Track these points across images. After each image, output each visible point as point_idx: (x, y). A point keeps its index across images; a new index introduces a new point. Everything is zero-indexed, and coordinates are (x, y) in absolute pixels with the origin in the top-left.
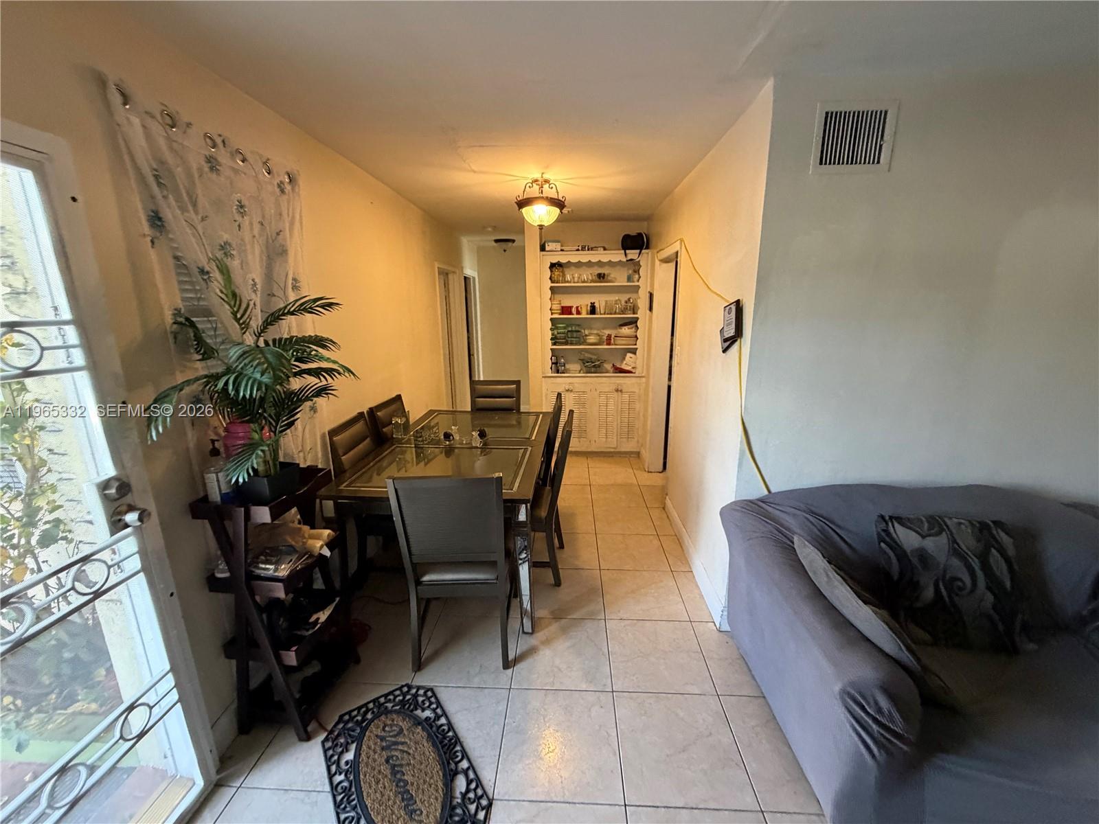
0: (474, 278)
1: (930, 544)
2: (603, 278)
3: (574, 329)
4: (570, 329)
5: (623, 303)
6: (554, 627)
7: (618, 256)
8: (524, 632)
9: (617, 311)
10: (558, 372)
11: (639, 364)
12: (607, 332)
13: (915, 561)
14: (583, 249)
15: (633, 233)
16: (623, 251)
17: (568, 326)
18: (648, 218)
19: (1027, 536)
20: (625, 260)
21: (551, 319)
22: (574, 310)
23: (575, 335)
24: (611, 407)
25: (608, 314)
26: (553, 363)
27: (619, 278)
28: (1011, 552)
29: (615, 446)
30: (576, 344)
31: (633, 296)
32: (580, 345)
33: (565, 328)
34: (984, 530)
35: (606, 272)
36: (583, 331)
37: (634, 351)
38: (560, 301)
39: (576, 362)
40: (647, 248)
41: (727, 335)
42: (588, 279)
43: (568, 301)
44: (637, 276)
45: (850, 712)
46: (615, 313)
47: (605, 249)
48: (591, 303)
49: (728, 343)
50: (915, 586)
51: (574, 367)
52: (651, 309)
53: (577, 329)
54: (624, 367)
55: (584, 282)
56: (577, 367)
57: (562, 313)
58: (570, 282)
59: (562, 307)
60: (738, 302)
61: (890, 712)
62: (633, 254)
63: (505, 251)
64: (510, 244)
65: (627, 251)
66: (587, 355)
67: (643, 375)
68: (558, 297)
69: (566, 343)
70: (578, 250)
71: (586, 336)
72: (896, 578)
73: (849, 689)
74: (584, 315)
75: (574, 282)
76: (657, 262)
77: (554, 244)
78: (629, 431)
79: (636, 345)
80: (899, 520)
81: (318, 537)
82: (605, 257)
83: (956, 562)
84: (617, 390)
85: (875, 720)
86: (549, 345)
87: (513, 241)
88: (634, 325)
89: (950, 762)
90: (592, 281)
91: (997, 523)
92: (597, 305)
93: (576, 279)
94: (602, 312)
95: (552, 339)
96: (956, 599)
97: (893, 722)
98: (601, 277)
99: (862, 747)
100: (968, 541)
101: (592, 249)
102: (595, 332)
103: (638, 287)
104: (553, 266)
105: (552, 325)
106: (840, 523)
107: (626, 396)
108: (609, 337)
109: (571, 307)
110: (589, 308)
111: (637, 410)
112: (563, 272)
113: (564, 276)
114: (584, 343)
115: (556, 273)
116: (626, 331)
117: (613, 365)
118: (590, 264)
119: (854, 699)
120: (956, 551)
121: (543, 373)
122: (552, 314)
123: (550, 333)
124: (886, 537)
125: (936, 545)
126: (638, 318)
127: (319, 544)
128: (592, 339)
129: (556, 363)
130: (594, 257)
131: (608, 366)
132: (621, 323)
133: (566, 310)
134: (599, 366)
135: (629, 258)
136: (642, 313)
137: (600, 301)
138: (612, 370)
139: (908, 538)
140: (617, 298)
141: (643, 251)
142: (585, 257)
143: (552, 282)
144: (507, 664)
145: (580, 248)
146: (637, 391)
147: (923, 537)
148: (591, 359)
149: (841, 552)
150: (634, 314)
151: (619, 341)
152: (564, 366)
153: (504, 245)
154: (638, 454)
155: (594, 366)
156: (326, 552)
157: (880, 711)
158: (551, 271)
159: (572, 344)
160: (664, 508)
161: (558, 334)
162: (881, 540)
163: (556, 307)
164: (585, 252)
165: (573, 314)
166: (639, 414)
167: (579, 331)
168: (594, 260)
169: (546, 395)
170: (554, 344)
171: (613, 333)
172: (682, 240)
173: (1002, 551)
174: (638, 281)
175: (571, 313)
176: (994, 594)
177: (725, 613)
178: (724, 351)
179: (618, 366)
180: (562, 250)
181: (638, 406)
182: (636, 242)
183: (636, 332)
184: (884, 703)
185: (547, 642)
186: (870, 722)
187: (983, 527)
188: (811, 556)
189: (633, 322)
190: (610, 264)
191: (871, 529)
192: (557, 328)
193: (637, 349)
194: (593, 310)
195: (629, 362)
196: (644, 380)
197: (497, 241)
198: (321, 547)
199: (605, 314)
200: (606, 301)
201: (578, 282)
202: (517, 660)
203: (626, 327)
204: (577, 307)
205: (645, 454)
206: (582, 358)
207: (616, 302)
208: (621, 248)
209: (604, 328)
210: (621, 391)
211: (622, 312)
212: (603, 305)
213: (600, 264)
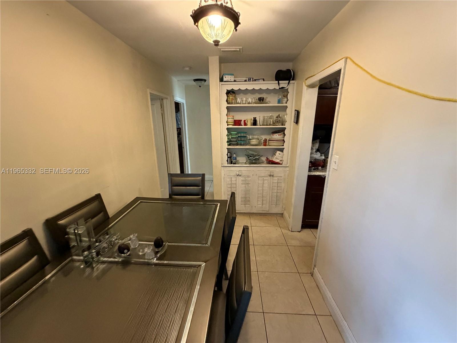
0: (183, 103)
2: (263, 100)
3: (242, 135)
4: (240, 135)
5: (275, 118)
7: (273, 85)
9: (271, 123)
10: (231, 163)
11: (285, 159)
12: (264, 137)
14: (249, 80)
15: (284, 69)
16: (277, 82)
17: (238, 133)
18: (293, 59)
20: (278, 88)
21: (227, 129)
22: (242, 123)
23: (243, 139)
24: (266, 186)
25: (265, 125)
26: (228, 157)
27: (272, 101)
29: (268, 210)
30: (243, 145)
31: (281, 114)
32: (246, 145)
33: (236, 134)
35: (264, 97)
36: (248, 136)
37: (282, 150)
38: (233, 116)
39: (243, 157)
40: (293, 80)
42: (252, 102)
43: (240, 116)
44: (286, 99)
46: (270, 125)
47: (264, 80)
48: (254, 118)
51: (242, 159)
52: (297, 122)
53: (245, 135)
54: (274, 160)
55: (249, 103)
56: (244, 160)
57: (235, 125)
58: (240, 104)
59: (234, 120)
62: (284, 84)
63: (200, 87)
64: (203, 82)
65: (280, 82)
66: (250, 152)
67: (288, 165)
68: (232, 114)
69: (237, 145)
70: (246, 81)
71: (250, 139)
74: (249, 126)
75: (243, 104)
77: (229, 76)
78: (277, 201)
79: (283, 146)
82: (265, 86)
84: (270, 176)
86: (226, 145)
87: (205, 80)
88: (282, 133)
90: (255, 103)
92: (258, 119)
93: (244, 102)
94: (261, 124)
95: (227, 142)
98: (261, 100)
101: (255, 80)
102: (256, 137)
103: (287, 107)
104: (228, 92)
105: (228, 133)
107: (275, 179)
108: (265, 141)
109: (240, 121)
110: (252, 121)
111: (283, 188)
112: (235, 96)
113: (236, 99)
114: (249, 144)
115: (231, 98)
116: (277, 136)
117: (267, 158)
118: (254, 91)
121: (222, 164)
122: (228, 125)
123: (227, 137)
126: (285, 128)
128: (254, 142)
129: (230, 157)
131: (264, 159)
132: (274, 131)
133: (237, 122)
134: (258, 159)
135: (280, 87)
136: (289, 125)
137: (260, 116)
138: (265, 162)
140: (271, 115)
141: (291, 82)
142: (250, 86)
143: (228, 104)
146: (282, 175)
148: (253, 154)
150: (282, 125)
151: (272, 143)
152: (236, 159)
153: (199, 83)
154: (282, 214)
155: (255, 160)
158: (227, 96)
159: (241, 145)
160: (312, 275)
161: (232, 138)
163: (231, 120)
164: (250, 82)
165: (242, 125)
166: (284, 189)
167: (245, 137)
168: (257, 87)
169: (224, 178)
170: (229, 145)
171: (268, 137)
174: (286, 103)
175: (240, 125)
179: (270, 159)
180: (235, 81)
181: (283, 185)
182: (286, 75)
183: (284, 137)
189: (282, 131)
190: (268, 91)
192: (231, 134)
193: (284, 148)
194: (255, 123)
195: (277, 157)
196: (288, 169)
197: (195, 80)
199: (263, 125)
200: (264, 117)
201: (245, 104)
203: (277, 134)
204: (245, 121)
205: (287, 216)
206: (247, 154)
207: (271, 117)
208: (275, 80)
209: (262, 134)
210: (273, 176)
211: (274, 124)
212: (262, 119)
213: (260, 91)
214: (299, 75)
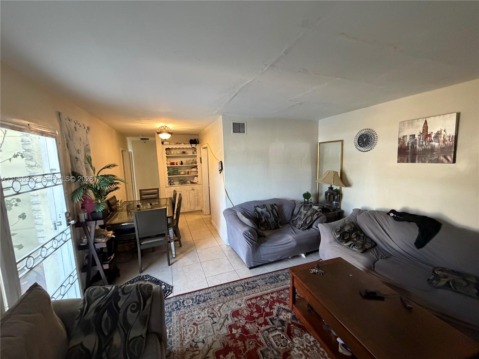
0: (131, 152)
1: (263, 210)
2: (185, 153)
3: (176, 170)
4: (174, 170)
5: (192, 161)
6: (182, 255)
7: (189, 146)
8: (173, 258)
10: (171, 185)
11: (199, 180)
12: (187, 170)
13: (261, 214)
14: (177, 143)
15: (193, 139)
16: (190, 145)
17: (173, 169)
18: (198, 135)
19: (280, 207)
20: (191, 147)
21: (167, 167)
22: (175, 164)
23: (176, 172)
24: (191, 195)
26: (169, 182)
27: (190, 153)
28: (277, 209)
29: (193, 209)
30: (177, 175)
31: (195, 158)
32: (178, 175)
33: (172, 170)
34: (272, 206)
35: (185, 151)
36: (179, 170)
37: (197, 176)
38: (170, 161)
39: (177, 181)
40: (198, 144)
41: (220, 169)
43: (173, 160)
44: (196, 152)
45: (245, 238)
46: (190, 164)
47: (184, 144)
48: (181, 161)
49: (220, 171)
50: (261, 219)
51: (177, 183)
52: (201, 163)
53: (177, 170)
54: (194, 181)
55: (178, 154)
56: (178, 183)
57: (171, 165)
58: (173, 154)
59: (171, 163)
60: (221, 161)
61: (251, 235)
62: (194, 145)
63: (145, 143)
64: (147, 140)
65: (192, 145)
66: (181, 178)
67: (201, 183)
68: (169, 159)
69: (173, 175)
70: (175, 144)
71: (180, 172)
72: (258, 218)
73: (244, 233)
74: (179, 165)
76: (202, 149)
77: (167, 142)
78: (198, 203)
80: (258, 206)
81: (110, 233)
82: (185, 146)
83: (267, 212)
84: (193, 190)
86: (167, 176)
87: (148, 139)
89: (263, 245)
90: (181, 154)
91: (275, 204)
92: (183, 162)
93: (175, 153)
94: (185, 164)
95: (168, 174)
96: (268, 220)
97: (251, 237)
98: (184, 153)
99: (248, 244)
100: (270, 208)
101: (180, 144)
102: (183, 170)
103: (196, 156)
104: (166, 149)
106: (247, 209)
107: (196, 191)
108: (188, 172)
109: (174, 163)
110: (180, 163)
111: (200, 195)
112: (170, 151)
113: (171, 152)
114: (180, 174)
115: (168, 152)
116: (194, 170)
117: (190, 181)
118: (179, 148)
119: (245, 234)
120: (268, 211)
121: (165, 186)
122: (167, 165)
123: (167, 172)
124: (256, 210)
125: (264, 210)
126: (197, 166)
127: (110, 235)
128: (182, 173)
131: (189, 182)
132: (192, 167)
133: (172, 164)
134: (186, 182)
135: (192, 147)
136: (198, 164)
137: (184, 160)
138: (190, 183)
139: (259, 210)
141: (197, 145)
142: (178, 146)
143: (167, 154)
144: (169, 265)
145: (176, 143)
146: (198, 188)
147: (262, 209)
148: (182, 180)
149: (248, 215)
150: (196, 164)
151: (192, 173)
152: (173, 183)
153: (145, 141)
154: (202, 211)
155: (184, 182)
156: (114, 236)
157: (249, 235)
158: (166, 151)
159: (175, 175)
160: (211, 223)
161: (170, 171)
162: (255, 211)
163: (169, 163)
164: (177, 145)
167: (177, 171)
168: (181, 147)
169: (167, 194)
170: (169, 175)
171: (189, 170)
172: (208, 144)
173: (275, 209)
174: (196, 154)
175: (174, 165)
176: (275, 218)
178: (220, 173)
179: (192, 181)
180: (170, 144)
181: (200, 194)
182: (194, 142)
183: (197, 170)
184: (250, 233)
185: (180, 258)
186: (248, 238)
187: (272, 205)
188: (239, 214)
189: (196, 167)
190: (187, 148)
191: (253, 210)
192: (169, 170)
193: (198, 175)
194: (182, 163)
195: (196, 179)
196: (201, 185)
197: (141, 139)
198: (111, 235)
199: (186, 164)
200: (186, 160)
201: (176, 154)
202: (172, 264)
203: (194, 169)
204: (176, 163)
205: (204, 210)
206: (179, 179)
207: (190, 160)
208: (189, 143)
209: (186, 169)
210: (194, 190)
211: (192, 164)
212: (185, 161)
213: (183, 148)
214: (200, 141)
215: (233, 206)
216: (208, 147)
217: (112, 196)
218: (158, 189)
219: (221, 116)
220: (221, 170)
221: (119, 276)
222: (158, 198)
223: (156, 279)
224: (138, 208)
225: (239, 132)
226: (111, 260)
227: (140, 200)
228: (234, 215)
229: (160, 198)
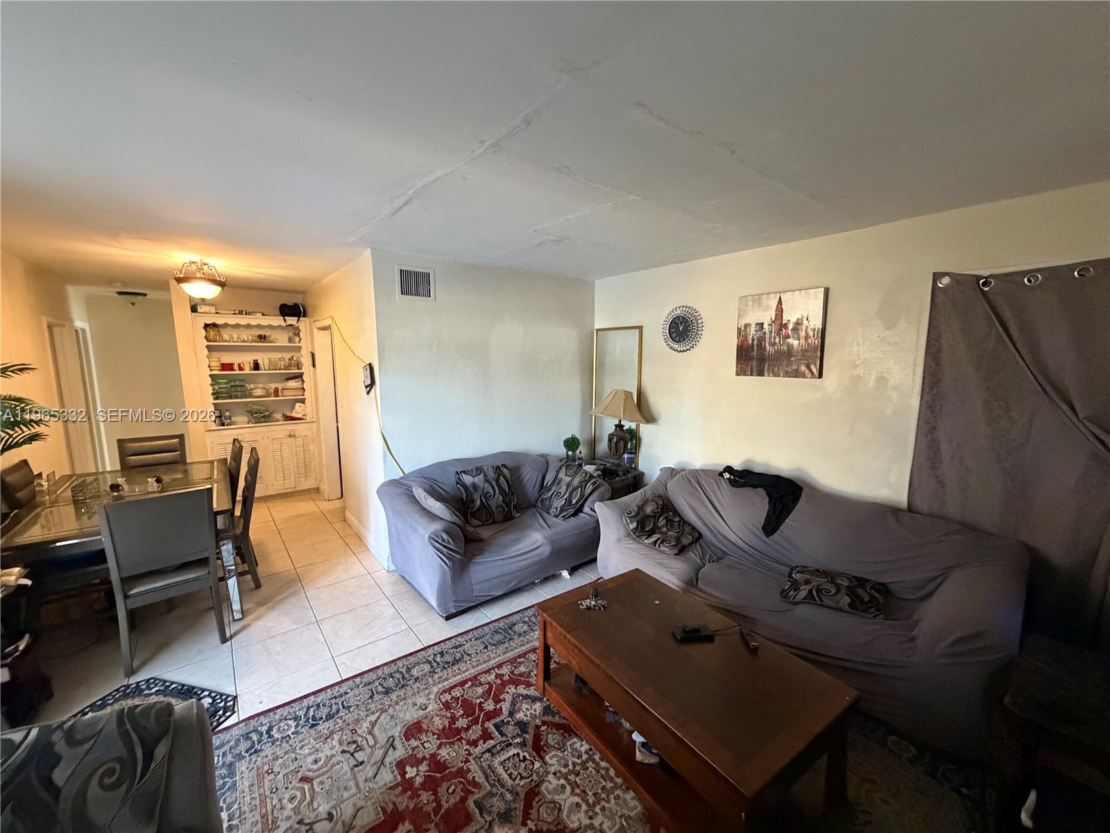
0: (83, 331)
1: (476, 480)
2: (264, 338)
3: (237, 383)
4: (233, 384)
5: (287, 361)
6: (262, 609)
7: (278, 321)
8: (234, 620)
9: (282, 367)
10: (223, 425)
11: (309, 412)
12: (274, 386)
13: (471, 489)
14: (241, 313)
15: (290, 303)
16: (282, 318)
17: (230, 381)
18: (303, 293)
19: (516, 470)
20: (284, 324)
21: (210, 376)
22: (236, 367)
23: (239, 389)
24: (286, 451)
25: (272, 370)
26: (216, 417)
27: (282, 339)
28: (508, 476)
29: (293, 486)
30: (241, 398)
31: (296, 355)
32: (246, 398)
33: (226, 383)
34: (497, 469)
35: (267, 334)
36: (248, 386)
37: (303, 401)
38: (219, 358)
39: (243, 415)
40: (305, 315)
41: (367, 384)
42: (248, 339)
43: (227, 358)
44: (298, 339)
45: (435, 548)
46: (280, 369)
47: (263, 315)
48: (254, 360)
49: (369, 388)
50: (473, 501)
51: (241, 419)
52: (314, 365)
53: (241, 383)
54: (294, 415)
55: (244, 341)
56: (245, 419)
57: (223, 370)
58: (229, 341)
59: (222, 364)
60: (370, 364)
61: (448, 540)
62: (292, 320)
63: (133, 304)
64: (141, 298)
65: (286, 318)
66: (254, 407)
67: (314, 420)
68: (216, 355)
69: (231, 398)
70: (235, 314)
71: (252, 389)
72: (465, 500)
73: (431, 536)
74: (247, 371)
75: (233, 342)
76: (315, 330)
77: (207, 307)
78: (306, 468)
79: (304, 395)
80: (464, 472)
81: (10, 575)
82: (265, 321)
83: (487, 485)
84: (290, 436)
85: (445, 547)
86: (211, 400)
87: (145, 295)
88: (300, 379)
89: (478, 559)
90: (254, 342)
91: (504, 465)
92: (260, 362)
93: (235, 339)
94: (266, 368)
95: (213, 394)
96: (489, 502)
97: (451, 545)
98: (262, 338)
99: (442, 562)
100: (491, 475)
101: (249, 314)
102: (261, 386)
103: (300, 347)
104: (206, 326)
105: (212, 381)
106: (438, 480)
107: (299, 441)
108: (276, 390)
109: (232, 365)
110: (252, 365)
111: (312, 451)
112: (219, 332)
113: (220, 335)
114: (250, 396)
115: (212, 333)
116: (292, 384)
117: (283, 414)
118: (248, 326)
119: (434, 539)
120: (487, 481)
121: (206, 427)
122: (211, 370)
123: (211, 388)
124: (460, 482)
125: (479, 480)
127: (13, 578)
128: (258, 392)
129: (220, 417)
130: (253, 320)
131: (279, 416)
132: (288, 377)
133: (227, 367)
134: (269, 416)
135: (288, 324)
136: (306, 369)
137: (263, 359)
138: (282, 419)
139: (467, 479)
140: (280, 356)
141: (301, 319)
142: (243, 320)
143: (208, 341)
144: (224, 640)
145: (237, 312)
146: (309, 434)
147: (474, 477)
148: (259, 410)
149: (440, 494)
150: (299, 369)
151: (286, 393)
152: (230, 418)
153: (132, 298)
154: (317, 490)
155: (264, 417)
156: (28, 582)
157: (444, 540)
158: (206, 331)
159: (237, 397)
160: (345, 521)
161: (220, 388)
162: (457, 483)
163: (215, 364)
164: (240, 316)
165: (235, 370)
166: (314, 454)
167: (243, 386)
168: (253, 323)
169: (212, 449)
171: (280, 386)
172: (332, 318)
173: (505, 477)
174: (299, 342)
175: (232, 369)
176: (503, 496)
177: (390, 558)
178: (368, 393)
179: (289, 415)
180: (217, 313)
181: (311, 447)
182: (292, 310)
183: (303, 384)
184: (445, 537)
185: (258, 618)
186: (442, 548)
187: (498, 467)
188: (420, 493)
189: (299, 377)
190: (270, 327)
191: (453, 480)
192: (219, 383)
193: (305, 399)
194: (256, 366)
195: (298, 410)
196: (315, 424)
197: (120, 293)
198: (17, 580)
199: (269, 370)
200: (270, 359)
201: (238, 342)
202: (231, 637)
203: (293, 381)
204: (239, 365)
205: (325, 487)
206: (250, 409)
207: (280, 360)
208: (279, 314)
209: (269, 382)
210: (294, 436)
211: (287, 368)
212: (267, 362)
213: (259, 326)
214: (309, 311)
215: (402, 474)
216: (334, 328)
217: (16, 461)
218: (181, 437)
219: (369, 250)
220: (370, 386)
221: (50, 696)
222: (182, 461)
223: (183, 685)
224: (115, 494)
225: (417, 294)
226: (18, 653)
227: (120, 469)
228: (406, 494)
229: (188, 461)
